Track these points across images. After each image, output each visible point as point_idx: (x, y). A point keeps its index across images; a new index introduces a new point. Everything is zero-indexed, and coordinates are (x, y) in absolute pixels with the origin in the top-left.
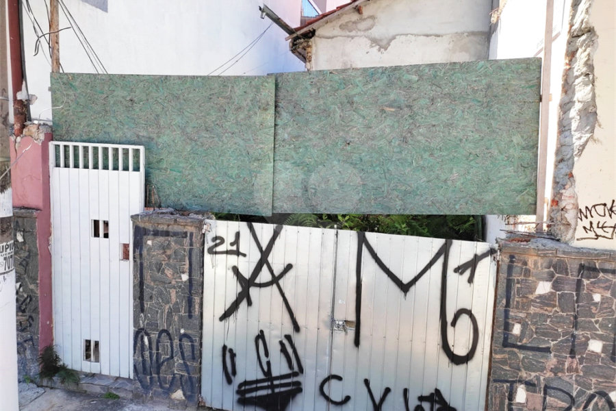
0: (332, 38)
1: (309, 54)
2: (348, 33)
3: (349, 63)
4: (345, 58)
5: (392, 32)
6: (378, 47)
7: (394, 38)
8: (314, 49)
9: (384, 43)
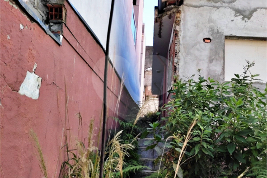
0: (199, 7)
1: (178, 19)
2: (213, 4)
3: (216, 28)
4: (212, 24)
5: (253, 6)
6: (242, 16)
7: (255, 10)
8: (182, 14)
9: (247, 13)
